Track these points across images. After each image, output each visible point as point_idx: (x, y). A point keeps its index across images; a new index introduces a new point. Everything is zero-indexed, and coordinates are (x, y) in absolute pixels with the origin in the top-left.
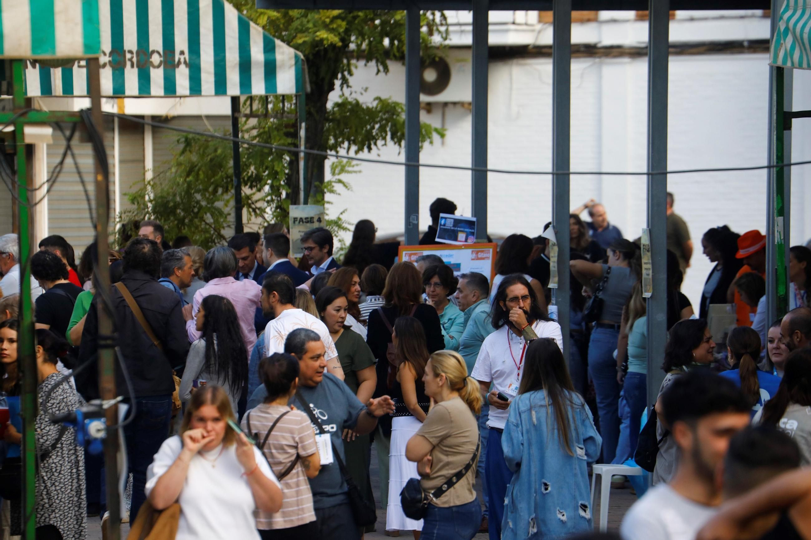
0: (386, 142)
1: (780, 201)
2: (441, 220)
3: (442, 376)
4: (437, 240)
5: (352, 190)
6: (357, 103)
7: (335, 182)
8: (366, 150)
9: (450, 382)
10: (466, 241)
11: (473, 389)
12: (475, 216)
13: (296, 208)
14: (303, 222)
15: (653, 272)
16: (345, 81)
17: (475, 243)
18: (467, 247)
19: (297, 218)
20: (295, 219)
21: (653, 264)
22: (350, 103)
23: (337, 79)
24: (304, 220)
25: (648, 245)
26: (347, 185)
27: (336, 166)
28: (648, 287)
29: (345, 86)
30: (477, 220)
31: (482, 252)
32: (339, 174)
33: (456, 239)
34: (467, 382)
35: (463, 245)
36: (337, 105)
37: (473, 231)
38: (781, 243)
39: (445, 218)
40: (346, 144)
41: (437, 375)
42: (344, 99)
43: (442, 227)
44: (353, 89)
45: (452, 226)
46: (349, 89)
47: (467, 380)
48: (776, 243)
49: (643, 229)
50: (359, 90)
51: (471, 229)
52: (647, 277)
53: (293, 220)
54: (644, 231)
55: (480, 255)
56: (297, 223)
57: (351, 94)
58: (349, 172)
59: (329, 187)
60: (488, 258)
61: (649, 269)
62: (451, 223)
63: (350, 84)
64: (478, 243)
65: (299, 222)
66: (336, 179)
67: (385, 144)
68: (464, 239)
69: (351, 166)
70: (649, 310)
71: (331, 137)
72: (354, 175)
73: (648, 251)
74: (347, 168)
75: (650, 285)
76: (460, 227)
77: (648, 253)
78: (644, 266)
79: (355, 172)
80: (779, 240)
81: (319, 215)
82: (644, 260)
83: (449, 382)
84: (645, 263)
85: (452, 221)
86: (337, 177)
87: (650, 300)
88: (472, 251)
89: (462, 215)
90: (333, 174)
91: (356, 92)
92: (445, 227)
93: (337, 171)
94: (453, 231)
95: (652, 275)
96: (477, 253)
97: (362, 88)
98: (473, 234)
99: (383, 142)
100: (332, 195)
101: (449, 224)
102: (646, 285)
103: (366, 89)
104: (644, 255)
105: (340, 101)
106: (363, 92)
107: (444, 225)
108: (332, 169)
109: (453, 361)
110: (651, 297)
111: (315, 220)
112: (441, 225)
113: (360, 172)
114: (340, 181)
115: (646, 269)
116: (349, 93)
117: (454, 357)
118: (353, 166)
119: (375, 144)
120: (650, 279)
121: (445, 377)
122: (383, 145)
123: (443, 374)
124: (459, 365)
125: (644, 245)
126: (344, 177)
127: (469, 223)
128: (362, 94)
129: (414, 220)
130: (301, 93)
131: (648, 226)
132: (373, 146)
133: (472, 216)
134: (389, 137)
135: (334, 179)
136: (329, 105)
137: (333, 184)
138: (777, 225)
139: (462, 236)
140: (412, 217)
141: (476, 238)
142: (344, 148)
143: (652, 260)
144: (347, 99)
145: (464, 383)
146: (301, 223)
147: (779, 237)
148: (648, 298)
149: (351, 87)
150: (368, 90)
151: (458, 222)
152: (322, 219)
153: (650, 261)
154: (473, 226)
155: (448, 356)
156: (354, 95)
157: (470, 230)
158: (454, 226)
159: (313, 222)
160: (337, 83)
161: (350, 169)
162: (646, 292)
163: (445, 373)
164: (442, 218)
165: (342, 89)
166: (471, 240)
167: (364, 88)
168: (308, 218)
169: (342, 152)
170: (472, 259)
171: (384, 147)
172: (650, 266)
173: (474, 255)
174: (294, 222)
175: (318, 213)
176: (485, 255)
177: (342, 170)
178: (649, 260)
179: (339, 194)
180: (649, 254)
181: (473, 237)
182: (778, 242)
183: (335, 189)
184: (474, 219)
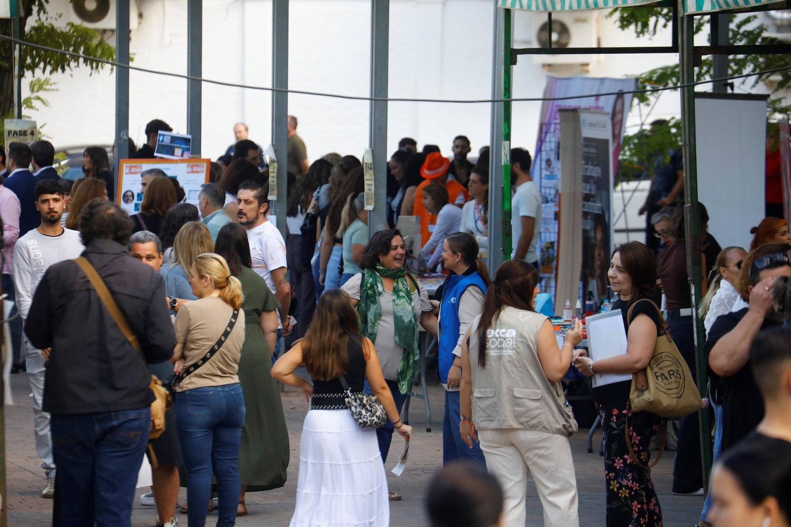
0: (78, 64)
1: (507, 127)
2: (159, 137)
3: (207, 277)
4: (155, 154)
5: (49, 107)
6: (53, 28)
7: (34, 99)
8: (60, 70)
9: (215, 282)
10: (182, 155)
11: (236, 287)
12: (190, 134)
13: (10, 122)
14: (17, 135)
15: (375, 188)
16: (41, 7)
17: (190, 158)
18: (182, 161)
19: (11, 131)
20: (10, 132)
21: (375, 181)
22: (46, 27)
23: (35, 5)
24: (18, 133)
25: (371, 164)
26: (45, 102)
27: (35, 84)
28: (370, 201)
29: (42, 12)
30: (192, 138)
31: (197, 166)
32: (38, 91)
33: (173, 154)
34: (229, 280)
35: (180, 160)
36: (34, 28)
37: (188, 147)
38: (507, 164)
39: (164, 135)
40: (42, 65)
41: (202, 277)
42: (40, 24)
43: (160, 143)
44: (49, 15)
45: (169, 142)
46: (46, 15)
47: (230, 279)
48: (503, 164)
49: (366, 150)
50: (54, 16)
51: (186, 145)
52: (369, 192)
53: (7, 133)
54: (366, 152)
55: (195, 169)
56: (11, 135)
57: (47, 19)
58: (46, 90)
59: (29, 103)
60: (202, 172)
61: (372, 185)
62: (168, 139)
63: (47, 10)
64: (193, 158)
65: (14, 135)
66: (35, 96)
67: (78, 65)
68: (180, 154)
69: (48, 85)
70: (370, 221)
71: (28, 58)
72: (51, 92)
73: (371, 169)
74: (45, 86)
75: (371, 199)
76: (177, 144)
77: (370, 171)
78: (366, 182)
79: (53, 90)
80: (506, 162)
81: (31, 128)
82: (366, 177)
83: (213, 282)
84: (367, 180)
85: (170, 138)
86: (36, 94)
87: (372, 212)
88: (188, 166)
89: (178, 133)
90: (32, 91)
91: (51, 18)
92: (163, 143)
93: (36, 89)
94: (170, 147)
95: (375, 191)
96: (192, 167)
97: (57, 14)
98: (188, 150)
99: (76, 64)
100: (31, 110)
101: (167, 141)
102: (368, 199)
103: (60, 16)
104: (366, 172)
105: (36, 25)
106: (57, 17)
107: (162, 141)
108: (30, 87)
109: (216, 263)
110: (373, 210)
111: (29, 133)
112: (159, 141)
113: (57, 90)
114: (38, 98)
115: (368, 185)
116: (45, 18)
117: (216, 259)
118: (51, 84)
119: (69, 65)
120: (372, 194)
121: (209, 279)
122: (76, 67)
123: (208, 276)
124: (221, 266)
125: (366, 164)
126: (41, 94)
127: (186, 141)
128: (56, 19)
129: (123, 135)
130: (15, 17)
131: (371, 147)
132: (66, 68)
133: (188, 134)
134: (81, 60)
135: (33, 96)
136: (27, 29)
137: (32, 101)
138: (504, 148)
139: (178, 152)
140: (123, 133)
141: (192, 154)
142: (40, 68)
143: (375, 176)
144: (43, 24)
145: (227, 282)
146: (15, 135)
147: (505, 159)
148: (370, 211)
149: (47, 13)
150: (62, 17)
151: (174, 139)
152: (34, 133)
153: (373, 178)
154: (188, 143)
155: (211, 259)
156: (49, 21)
157: (186, 147)
158: (171, 142)
159: (27, 135)
160: (35, 9)
161: (48, 87)
162: (367, 205)
163: (210, 274)
164: (160, 135)
165: (39, 15)
166: (187, 155)
167: (59, 14)
168: (21, 131)
169: (38, 72)
170: (188, 173)
171: (77, 68)
172: (372, 182)
173: (190, 169)
174: (9, 134)
175: (32, 126)
176: (199, 169)
177: (41, 88)
178: (371, 176)
179: (37, 110)
180: (372, 172)
181: (188, 153)
182: (504, 164)
183: (33, 105)
184: (189, 137)
